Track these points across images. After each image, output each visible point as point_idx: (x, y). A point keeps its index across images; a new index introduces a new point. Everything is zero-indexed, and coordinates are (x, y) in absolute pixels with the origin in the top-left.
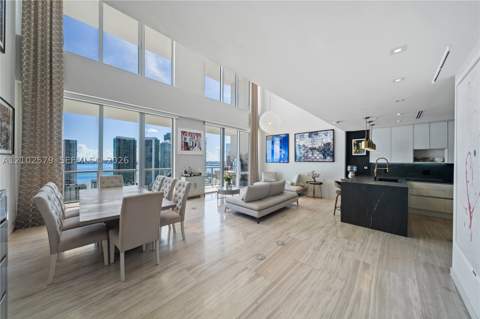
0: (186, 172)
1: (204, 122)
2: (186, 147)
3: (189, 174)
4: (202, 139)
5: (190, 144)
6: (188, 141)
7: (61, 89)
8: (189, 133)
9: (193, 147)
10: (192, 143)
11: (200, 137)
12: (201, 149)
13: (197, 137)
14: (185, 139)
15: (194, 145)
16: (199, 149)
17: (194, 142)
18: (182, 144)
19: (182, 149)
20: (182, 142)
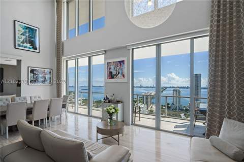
5: (114, 73)
8: (114, 62)
9: (116, 75)
10: (115, 71)
11: (124, 64)
12: (124, 76)
13: (121, 65)
14: (110, 68)
15: (117, 73)
16: (122, 76)
17: (118, 70)
18: (108, 74)
19: (108, 78)
20: (108, 72)
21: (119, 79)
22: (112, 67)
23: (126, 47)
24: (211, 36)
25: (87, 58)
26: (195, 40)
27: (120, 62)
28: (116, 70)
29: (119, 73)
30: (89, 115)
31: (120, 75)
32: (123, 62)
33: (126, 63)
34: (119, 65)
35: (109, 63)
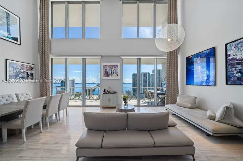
9: (112, 74)
10: (111, 72)
11: (118, 67)
13: (115, 67)
15: (112, 73)
16: (116, 75)
17: (113, 71)
18: (104, 73)
19: (104, 76)
20: (104, 72)
21: (114, 77)
22: (108, 69)
23: (120, 56)
24: (167, 59)
25: (82, 59)
28: (111, 71)
29: (114, 73)
30: (83, 105)
31: (114, 74)
32: (117, 66)
33: (119, 66)
34: (114, 68)
35: (106, 65)
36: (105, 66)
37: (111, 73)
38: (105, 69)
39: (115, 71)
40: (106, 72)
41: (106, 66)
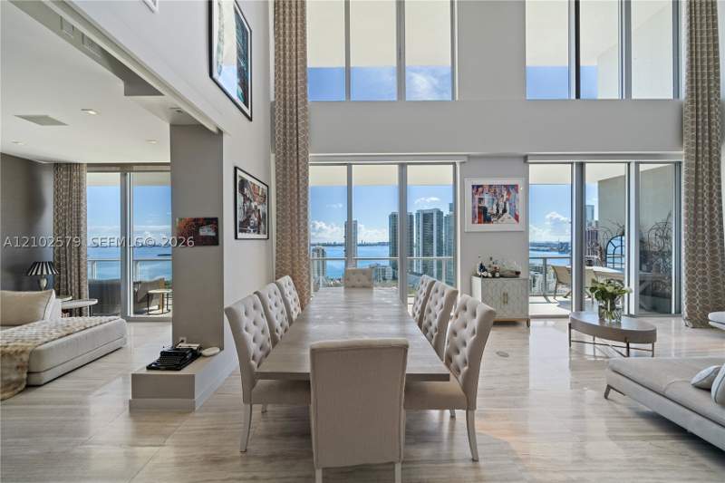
0: (482, 268)
1: (525, 158)
2: (483, 216)
3: (491, 272)
4: (520, 195)
5: (492, 209)
6: (486, 204)
7: (306, 153)
8: (490, 186)
9: (498, 215)
10: (495, 207)
11: (517, 191)
12: (517, 218)
13: (509, 193)
14: (481, 200)
15: (501, 212)
16: (513, 220)
17: (501, 204)
18: (474, 212)
19: (473, 222)
20: (474, 207)
21: (506, 224)
22: (487, 197)
23: (527, 156)
26: (641, 165)
27: (505, 186)
28: (498, 205)
29: (505, 211)
31: (506, 215)
32: (515, 187)
33: (521, 189)
34: (505, 197)
35: (478, 186)
36: (476, 188)
37: (495, 212)
38: (477, 197)
39: (510, 204)
40: (479, 207)
41: (480, 189)
